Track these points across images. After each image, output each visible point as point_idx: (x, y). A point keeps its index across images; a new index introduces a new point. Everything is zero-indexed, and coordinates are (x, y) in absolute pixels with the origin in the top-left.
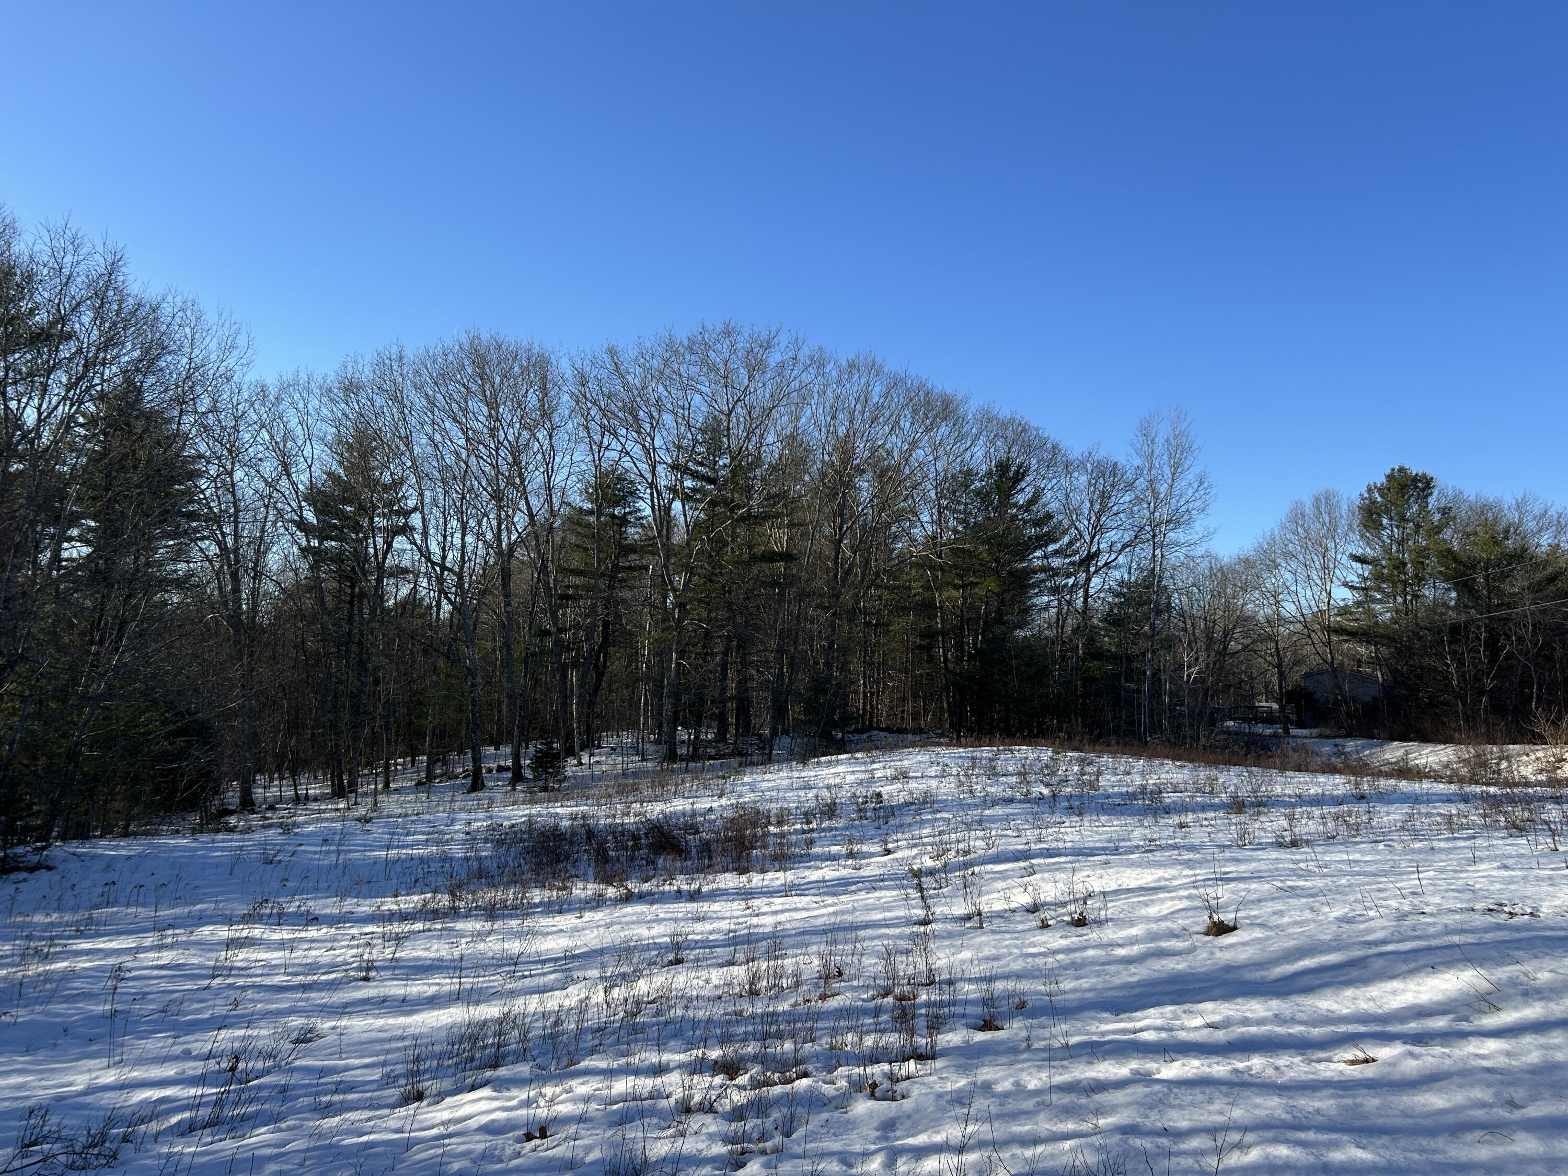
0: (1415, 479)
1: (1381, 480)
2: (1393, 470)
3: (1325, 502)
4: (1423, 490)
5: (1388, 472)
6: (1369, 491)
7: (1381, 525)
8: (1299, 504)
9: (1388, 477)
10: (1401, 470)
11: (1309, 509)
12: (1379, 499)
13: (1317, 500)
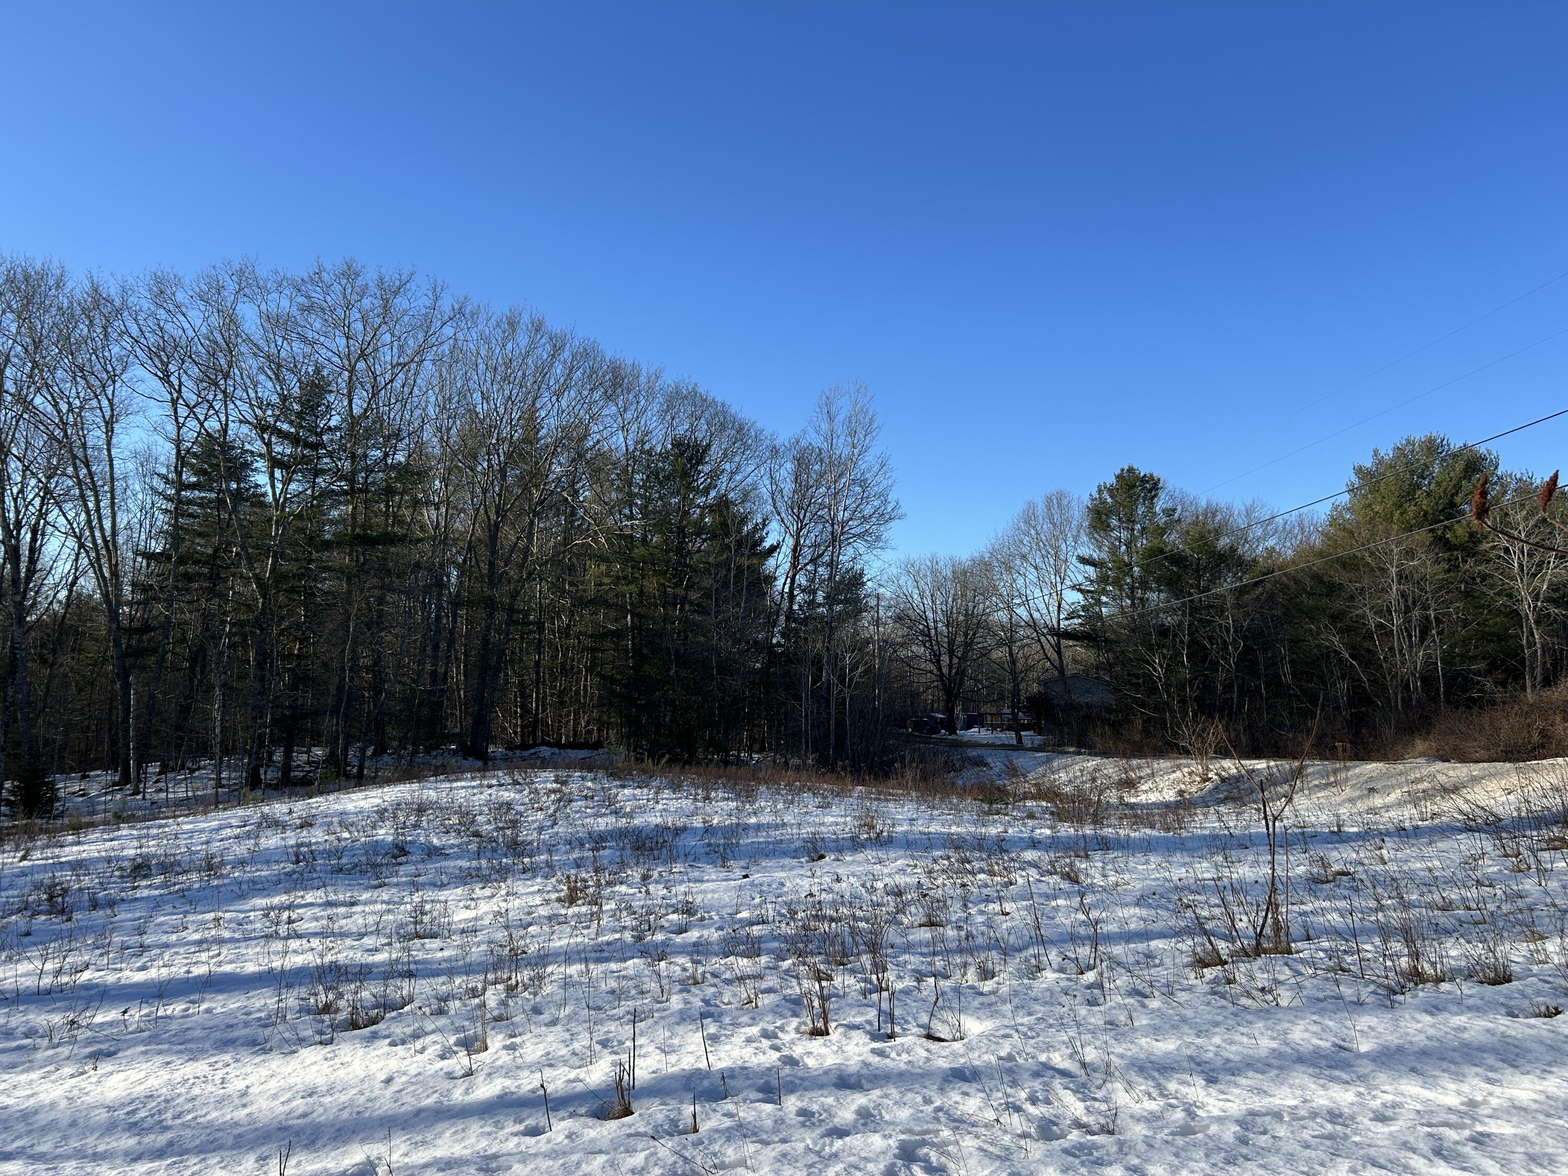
0: (1144, 480)
1: (1111, 480)
2: (1122, 470)
3: (1057, 502)
4: (1150, 491)
5: (1118, 472)
6: (1100, 491)
7: (1109, 526)
8: (1031, 505)
9: (1117, 477)
10: (1131, 470)
11: (1041, 509)
12: (1109, 500)
13: (1049, 500)
